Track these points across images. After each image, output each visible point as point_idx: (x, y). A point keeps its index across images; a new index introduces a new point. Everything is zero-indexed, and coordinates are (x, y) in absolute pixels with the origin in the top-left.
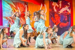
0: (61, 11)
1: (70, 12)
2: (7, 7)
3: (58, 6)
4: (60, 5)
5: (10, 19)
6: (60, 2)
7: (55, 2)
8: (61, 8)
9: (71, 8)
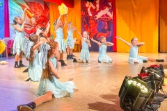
1: (111, 16)
2: (16, 9)
3: (94, 8)
9: (113, 10)
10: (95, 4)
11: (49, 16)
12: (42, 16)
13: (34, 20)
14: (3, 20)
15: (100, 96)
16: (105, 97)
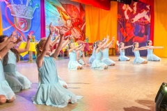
0: (136, 19)
1: (149, 19)
2: (52, 11)
3: (131, 10)
4: (135, 9)
5: (57, 29)
6: (135, 4)
7: (127, 4)
8: (136, 14)
9: (151, 13)
10: (132, 7)
11: (84, 18)
12: (78, 19)
13: (69, 23)
14: (39, 22)
15: (136, 101)
16: (140, 102)
